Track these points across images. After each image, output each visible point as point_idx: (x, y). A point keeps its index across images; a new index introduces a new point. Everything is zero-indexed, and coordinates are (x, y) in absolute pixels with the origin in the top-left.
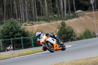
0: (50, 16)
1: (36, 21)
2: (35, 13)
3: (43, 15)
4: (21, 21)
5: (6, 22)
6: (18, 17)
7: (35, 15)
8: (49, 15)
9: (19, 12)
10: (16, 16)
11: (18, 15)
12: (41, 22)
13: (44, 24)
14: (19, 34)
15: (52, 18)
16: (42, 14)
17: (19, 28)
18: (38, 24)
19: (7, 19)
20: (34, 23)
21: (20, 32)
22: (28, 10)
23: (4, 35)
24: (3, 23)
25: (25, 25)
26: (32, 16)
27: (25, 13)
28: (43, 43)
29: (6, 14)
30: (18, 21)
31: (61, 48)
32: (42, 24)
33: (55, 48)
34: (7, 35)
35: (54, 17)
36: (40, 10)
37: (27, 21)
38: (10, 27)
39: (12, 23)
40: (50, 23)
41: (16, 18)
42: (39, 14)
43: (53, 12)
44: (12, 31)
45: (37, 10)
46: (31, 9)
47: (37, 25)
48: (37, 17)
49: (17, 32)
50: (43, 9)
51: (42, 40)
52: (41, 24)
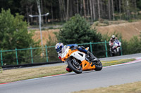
0: (133, 13)
1: (112, 19)
2: (111, 8)
3: (122, 11)
4: (90, 19)
5: (68, 20)
6: (87, 13)
7: (111, 11)
8: (131, 12)
9: (88, 6)
10: (83, 11)
11: (87, 11)
12: (119, 21)
13: (124, 24)
14: (87, 37)
15: (135, 15)
16: (122, 9)
17: (88, 28)
18: (116, 23)
19: (70, 16)
20: (109, 22)
21: (89, 34)
22: (102, 3)
23: (66, 38)
24: (64, 22)
25: (97, 25)
26: (107, 12)
27: (96, 8)
28: (65, 59)
29: (70, 8)
30: (87, 19)
31: (94, 67)
32: (120, 25)
33: (84, 68)
34: (70, 38)
35: (139, 14)
36: (118, 4)
37: (100, 19)
38: (75, 27)
39: (78, 21)
40: (133, 23)
41: (83, 14)
42: (117, 9)
43: (137, 7)
44: (78, 33)
45: (115, 4)
46: (105, 2)
47: (114, 26)
48: (114, 14)
49: (84, 35)
50: (123, 2)
51: (64, 55)
52: (119, 23)
